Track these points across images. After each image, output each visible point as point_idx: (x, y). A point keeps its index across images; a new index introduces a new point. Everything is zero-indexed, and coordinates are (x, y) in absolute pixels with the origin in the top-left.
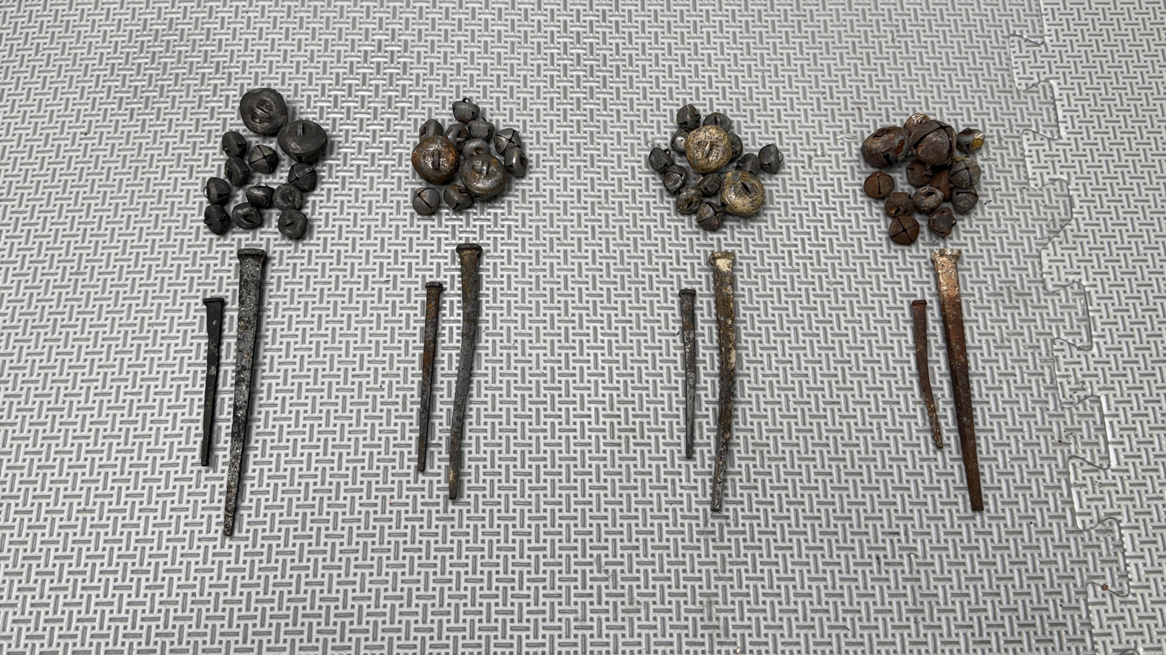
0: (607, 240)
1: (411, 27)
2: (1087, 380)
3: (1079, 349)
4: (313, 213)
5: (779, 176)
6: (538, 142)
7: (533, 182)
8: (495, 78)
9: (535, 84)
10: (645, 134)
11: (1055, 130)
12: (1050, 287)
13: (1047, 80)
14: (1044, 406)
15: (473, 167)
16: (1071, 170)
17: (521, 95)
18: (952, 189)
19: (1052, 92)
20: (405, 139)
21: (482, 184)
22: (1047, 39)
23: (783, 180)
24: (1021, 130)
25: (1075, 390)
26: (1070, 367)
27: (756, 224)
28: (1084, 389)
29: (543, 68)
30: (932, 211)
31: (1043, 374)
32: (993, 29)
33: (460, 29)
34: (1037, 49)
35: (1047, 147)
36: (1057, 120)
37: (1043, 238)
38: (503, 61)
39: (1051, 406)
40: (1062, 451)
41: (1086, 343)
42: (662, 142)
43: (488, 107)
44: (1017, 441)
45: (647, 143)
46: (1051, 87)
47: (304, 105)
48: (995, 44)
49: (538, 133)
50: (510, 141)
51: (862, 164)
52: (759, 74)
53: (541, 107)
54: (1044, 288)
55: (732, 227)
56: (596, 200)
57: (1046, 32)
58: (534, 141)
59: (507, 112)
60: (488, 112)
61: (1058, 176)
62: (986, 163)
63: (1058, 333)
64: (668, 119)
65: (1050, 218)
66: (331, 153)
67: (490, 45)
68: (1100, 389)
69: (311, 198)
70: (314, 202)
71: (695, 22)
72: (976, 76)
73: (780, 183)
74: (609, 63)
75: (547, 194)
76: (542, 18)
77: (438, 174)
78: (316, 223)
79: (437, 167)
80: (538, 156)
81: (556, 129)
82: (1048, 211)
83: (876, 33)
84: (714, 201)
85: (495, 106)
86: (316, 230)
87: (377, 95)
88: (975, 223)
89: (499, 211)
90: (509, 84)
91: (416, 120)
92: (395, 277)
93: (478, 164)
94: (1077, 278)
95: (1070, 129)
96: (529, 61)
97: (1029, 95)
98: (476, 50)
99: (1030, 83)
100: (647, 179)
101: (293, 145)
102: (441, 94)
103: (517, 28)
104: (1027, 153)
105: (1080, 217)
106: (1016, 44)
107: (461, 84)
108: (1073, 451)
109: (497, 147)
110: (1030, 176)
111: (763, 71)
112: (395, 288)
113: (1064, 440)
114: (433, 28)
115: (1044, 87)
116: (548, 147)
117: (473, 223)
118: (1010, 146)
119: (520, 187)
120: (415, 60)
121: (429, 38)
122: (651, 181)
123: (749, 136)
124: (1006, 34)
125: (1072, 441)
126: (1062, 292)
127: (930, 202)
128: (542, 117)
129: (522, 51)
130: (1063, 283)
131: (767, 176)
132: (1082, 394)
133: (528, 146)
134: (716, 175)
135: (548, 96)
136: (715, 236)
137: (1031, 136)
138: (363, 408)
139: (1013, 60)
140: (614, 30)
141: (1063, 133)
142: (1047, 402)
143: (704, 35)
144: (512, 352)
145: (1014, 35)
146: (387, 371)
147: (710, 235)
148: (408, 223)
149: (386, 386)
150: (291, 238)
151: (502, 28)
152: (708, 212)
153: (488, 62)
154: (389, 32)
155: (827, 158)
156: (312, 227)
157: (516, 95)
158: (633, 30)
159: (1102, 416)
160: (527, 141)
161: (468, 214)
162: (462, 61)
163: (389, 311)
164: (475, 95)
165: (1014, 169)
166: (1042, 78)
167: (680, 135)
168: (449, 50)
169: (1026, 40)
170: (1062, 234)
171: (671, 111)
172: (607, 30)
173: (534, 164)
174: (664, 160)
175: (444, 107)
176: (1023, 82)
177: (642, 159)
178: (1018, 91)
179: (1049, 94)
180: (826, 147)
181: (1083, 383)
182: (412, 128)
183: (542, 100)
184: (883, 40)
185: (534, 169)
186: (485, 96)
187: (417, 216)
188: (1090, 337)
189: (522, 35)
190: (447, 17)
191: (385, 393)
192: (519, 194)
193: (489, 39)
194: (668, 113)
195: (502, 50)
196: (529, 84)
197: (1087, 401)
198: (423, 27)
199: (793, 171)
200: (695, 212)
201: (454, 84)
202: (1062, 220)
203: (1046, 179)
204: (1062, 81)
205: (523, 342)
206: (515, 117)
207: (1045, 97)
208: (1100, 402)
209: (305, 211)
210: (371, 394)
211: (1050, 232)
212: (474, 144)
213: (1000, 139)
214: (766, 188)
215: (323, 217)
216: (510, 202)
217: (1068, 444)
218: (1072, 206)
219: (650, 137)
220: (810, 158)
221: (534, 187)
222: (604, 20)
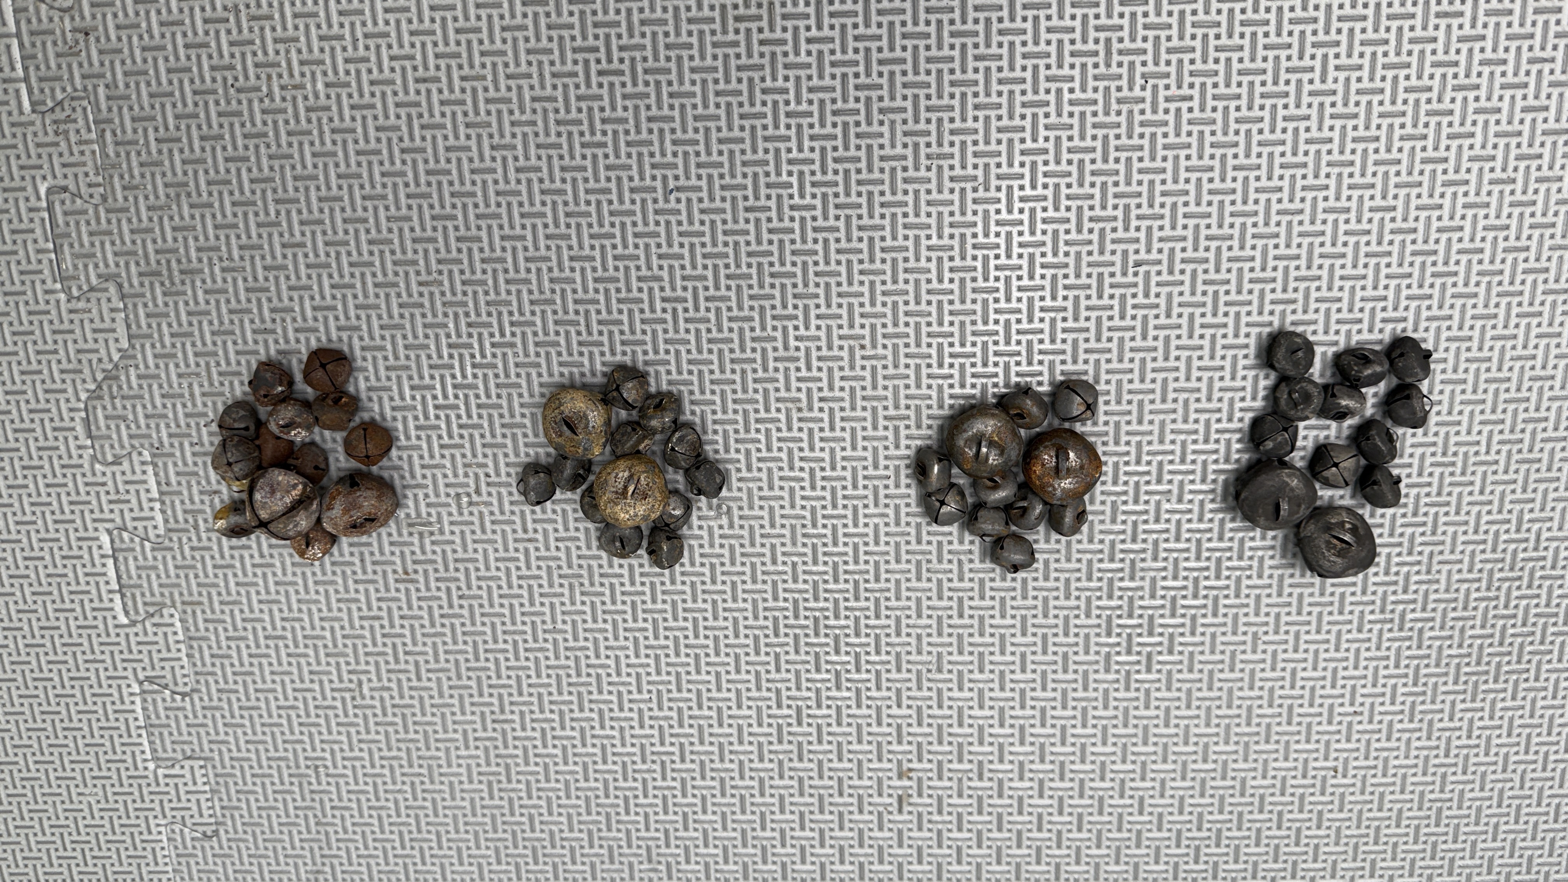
0: (786, 348)
1: (1100, 695)
2: (51, 138)
3: (65, 189)
4: (1256, 378)
5: (523, 459)
6: (897, 507)
7: (903, 442)
8: (967, 612)
9: (903, 603)
10: (731, 526)
11: (118, 544)
12: (113, 290)
13: (133, 623)
14: (113, 93)
15: (1002, 453)
16: (90, 479)
17: (924, 585)
18: (258, 437)
19: (124, 605)
20: (1108, 509)
21: (987, 426)
22: (136, 689)
23: (517, 455)
24: (167, 543)
25: (69, 120)
26: (76, 158)
27: (557, 378)
28: (55, 122)
29: (892, 631)
30: (284, 399)
31: (117, 144)
32: (215, 703)
33: (1023, 692)
34: (150, 673)
35: (127, 516)
36: (116, 560)
37: (126, 368)
38: (954, 640)
39: (101, 90)
40: (83, 18)
41: (56, 198)
42: (705, 512)
43: (977, 565)
44: (149, 31)
45: (729, 508)
46: (127, 613)
47: (1268, 562)
48: (211, 679)
49: (898, 524)
50: (942, 503)
51: (397, 482)
52: (560, 626)
53: (893, 566)
54: (120, 286)
55: (593, 374)
56: (806, 414)
57: (138, 700)
58: (904, 510)
59: (946, 556)
60: (976, 557)
61: (108, 470)
62: (215, 487)
63: (97, 212)
64: (697, 551)
65: (117, 401)
66: (1226, 482)
67: (975, 667)
68: (32, 123)
69: (1259, 404)
70: (1254, 398)
71: (660, 708)
72: (235, 629)
73: (522, 449)
74: (791, 641)
75: (882, 422)
76: (895, 711)
77: (1058, 441)
78: (1251, 361)
79: (1061, 453)
80: (897, 486)
81: (870, 531)
82: (120, 411)
83: (386, 695)
84: (623, 414)
85: (967, 567)
86: (1252, 351)
87: (1153, 580)
88: (227, 389)
89: (957, 390)
90: (945, 603)
91: (1091, 541)
92: (1124, 274)
93: (994, 459)
94: (74, 305)
95: (94, 545)
96: (913, 640)
97: (158, 599)
98: (997, 658)
99: (156, 619)
100: (727, 451)
101: (1294, 483)
102: (1051, 584)
103: (934, 694)
104: (157, 506)
105: (74, 404)
106: (180, 681)
107: (1019, 602)
108: (67, 21)
109: (962, 494)
110: (150, 469)
111: (555, 630)
112: (1125, 253)
113: (81, 37)
114: (1064, 692)
115: (137, 612)
116: (883, 501)
117: (1000, 370)
118: (181, 518)
119: (924, 432)
120: (1093, 640)
121: (1070, 676)
122: (720, 447)
123: (572, 525)
124: (196, 697)
125: (69, 35)
126: (94, 281)
127: (287, 413)
128: (891, 549)
129: (925, 658)
130: (93, 295)
131: (543, 460)
132: (59, 115)
133: (913, 501)
134: (619, 452)
135: (882, 585)
136: (618, 358)
137: (151, 534)
138: (1175, 42)
139: (183, 655)
140: (784, 693)
141: (105, 539)
142: (108, 98)
143: (645, 687)
144: (934, 149)
145: (184, 695)
146: (1137, 108)
147: (627, 359)
148: (1104, 366)
149: (1139, 81)
150: (1293, 333)
151: (956, 694)
152: (630, 391)
153: (977, 639)
154: (1134, 685)
155: (452, 491)
156: (1258, 356)
157: (933, 585)
158: (754, 694)
159: (26, 79)
160: (914, 509)
161: (1007, 385)
162: (1019, 639)
163: (1134, 212)
164: (998, 584)
165: (173, 479)
166: (139, 626)
167: (678, 518)
168: (1039, 658)
169: (166, 687)
170: (100, 376)
171: (693, 564)
172: (794, 693)
173: (903, 472)
174: (700, 476)
175: (1046, 563)
176: (167, 620)
177: (735, 484)
178: (174, 606)
179: (130, 603)
180: (454, 510)
181: (56, 133)
182: (1098, 527)
183: (893, 577)
184: (375, 684)
185: (902, 463)
186: (982, 582)
187: (1090, 379)
188: (50, 209)
189: (926, 684)
190: (1043, 710)
191: (1139, 69)
192: (925, 422)
193: (977, 676)
194: (698, 560)
195: (956, 658)
196: (913, 604)
197: (50, 104)
198: (1080, 694)
199: (503, 470)
200: (649, 396)
201: (1030, 602)
202: (100, 398)
203: (126, 465)
204: (110, 622)
205: (917, 169)
206: (933, 548)
207: (133, 596)
208: (33, 104)
209: (1269, 382)
210: (1163, 68)
211: (117, 378)
212: (1001, 494)
213: (196, 527)
214: (542, 439)
215: (1241, 373)
216: (941, 407)
217: (74, 30)
218: (87, 422)
219: (725, 521)
220: (478, 492)
221: (903, 432)
222: (799, 710)
